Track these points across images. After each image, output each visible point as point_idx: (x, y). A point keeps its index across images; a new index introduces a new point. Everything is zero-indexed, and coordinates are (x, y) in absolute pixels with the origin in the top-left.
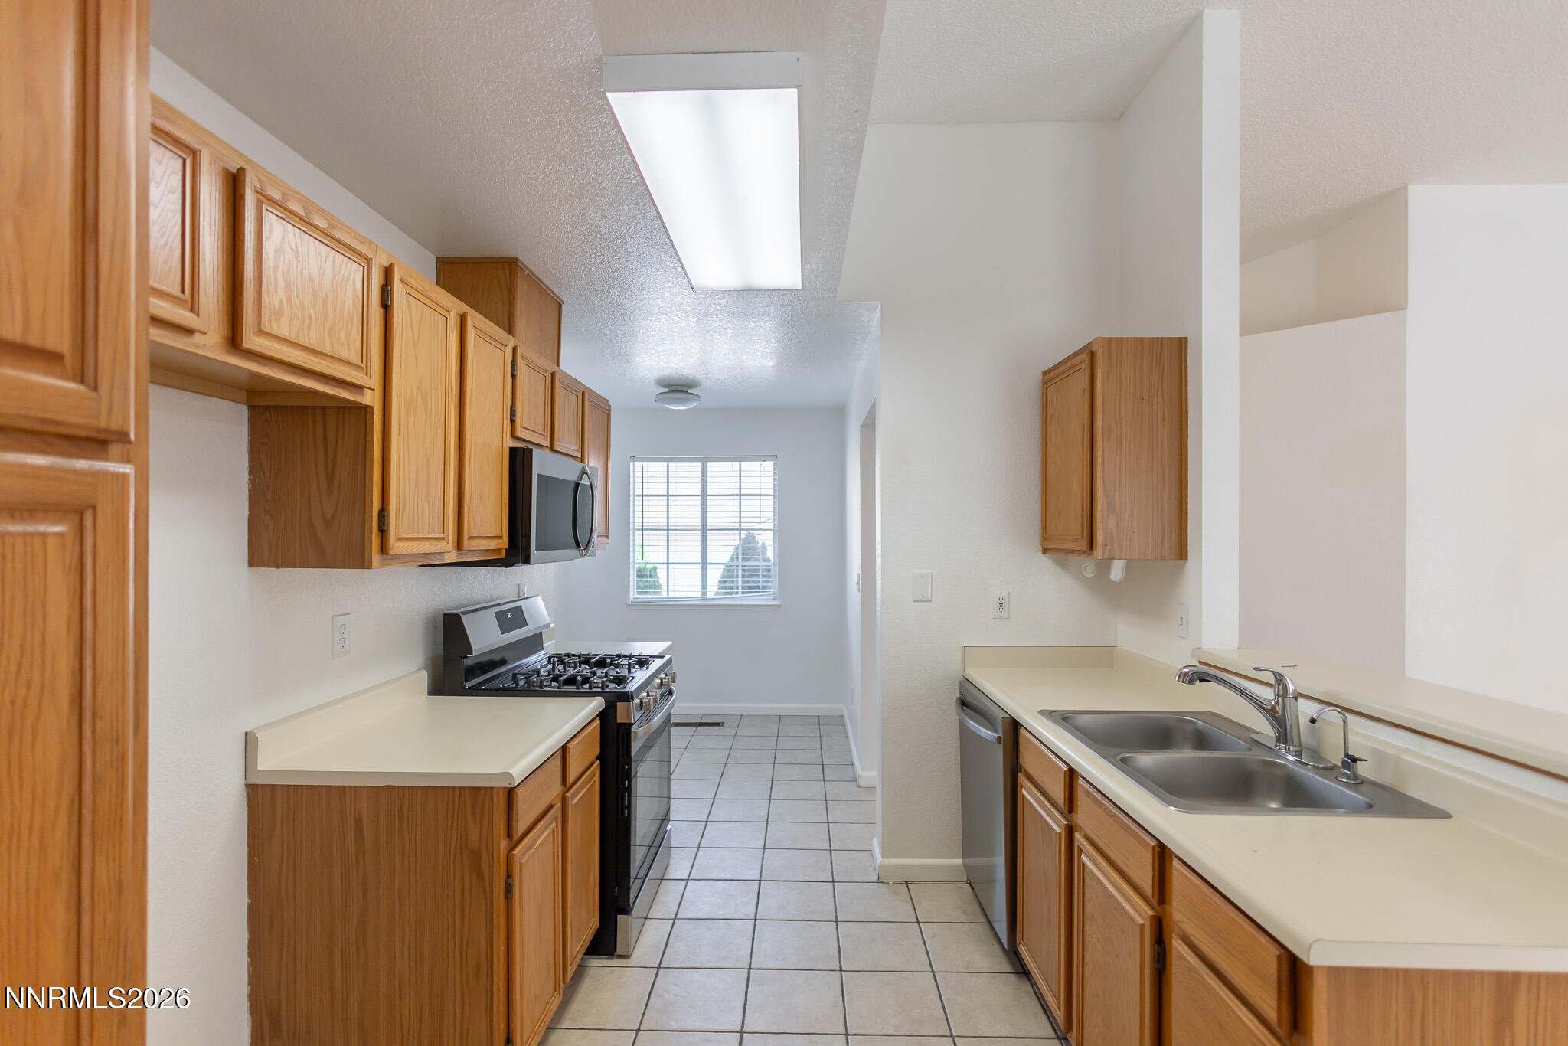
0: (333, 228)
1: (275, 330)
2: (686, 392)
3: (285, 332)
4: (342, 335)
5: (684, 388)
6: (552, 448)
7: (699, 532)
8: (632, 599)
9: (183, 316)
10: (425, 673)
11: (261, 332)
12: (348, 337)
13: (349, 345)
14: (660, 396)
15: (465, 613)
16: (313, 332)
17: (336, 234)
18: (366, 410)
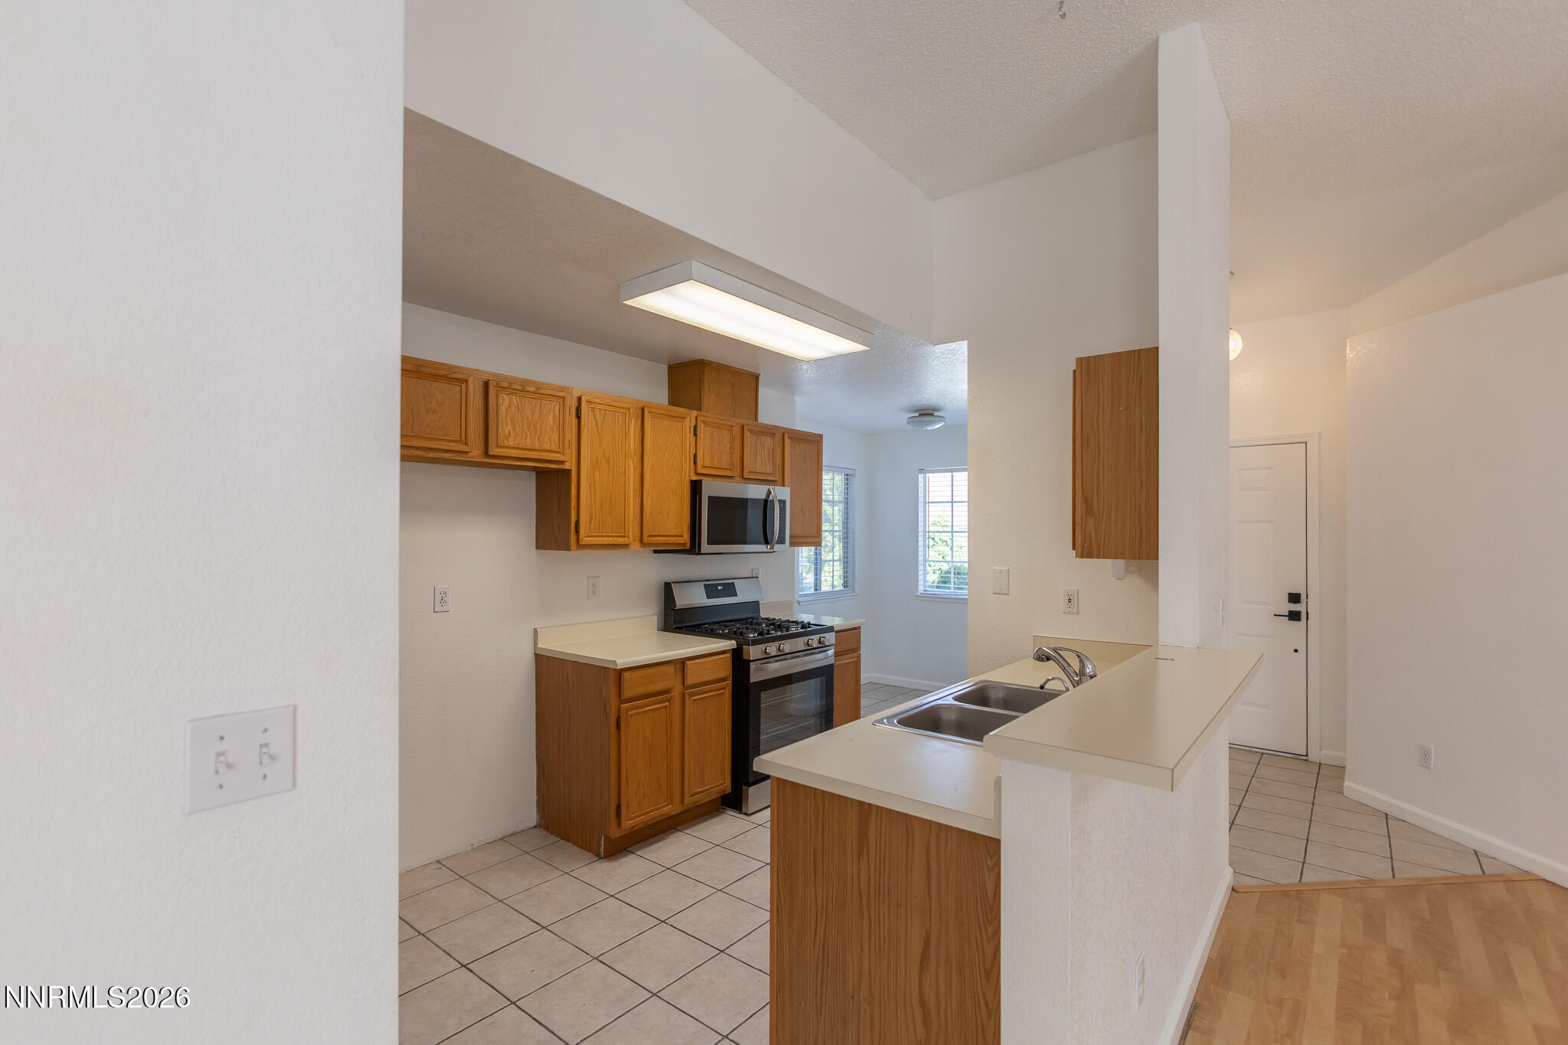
0: (539, 388)
1: (506, 444)
2: (932, 415)
3: (512, 443)
4: (546, 439)
5: (930, 412)
6: (742, 477)
7: (966, 534)
8: (921, 592)
9: (462, 447)
10: (656, 617)
11: (498, 446)
12: (550, 439)
13: (550, 442)
14: (910, 420)
15: (673, 583)
16: (528, 440)
17: (539, 392)
18: (569, 471)
